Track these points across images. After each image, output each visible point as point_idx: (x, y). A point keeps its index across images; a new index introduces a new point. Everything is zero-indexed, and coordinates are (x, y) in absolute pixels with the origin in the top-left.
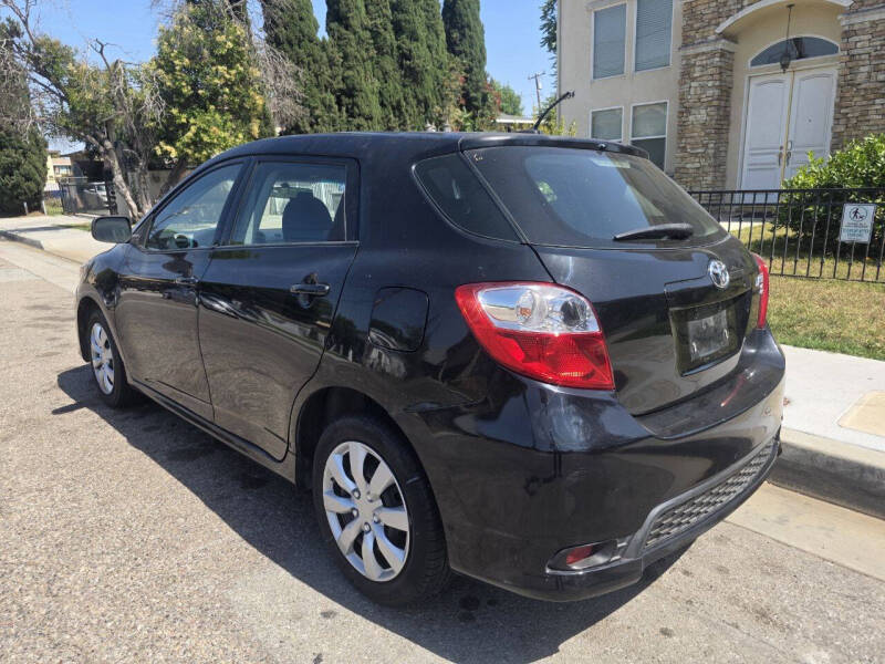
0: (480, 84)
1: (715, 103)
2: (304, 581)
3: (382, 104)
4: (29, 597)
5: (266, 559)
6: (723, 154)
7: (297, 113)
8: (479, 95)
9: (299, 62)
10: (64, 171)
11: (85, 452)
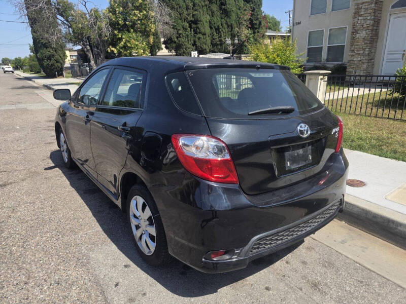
0: (259, 16)
1: (371, 28)
2: (121, 251)
3: (211, 28)
4: (15, 248)
5: (110, 240)
6: (374, 54)
7: (170, 32)
8: (257, 22)
9: (172, 8)
10: (74, 58)
11: (52, 187)
